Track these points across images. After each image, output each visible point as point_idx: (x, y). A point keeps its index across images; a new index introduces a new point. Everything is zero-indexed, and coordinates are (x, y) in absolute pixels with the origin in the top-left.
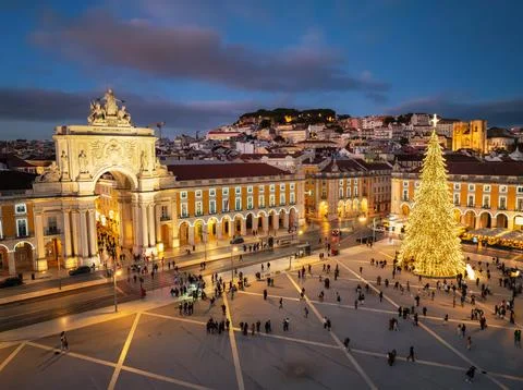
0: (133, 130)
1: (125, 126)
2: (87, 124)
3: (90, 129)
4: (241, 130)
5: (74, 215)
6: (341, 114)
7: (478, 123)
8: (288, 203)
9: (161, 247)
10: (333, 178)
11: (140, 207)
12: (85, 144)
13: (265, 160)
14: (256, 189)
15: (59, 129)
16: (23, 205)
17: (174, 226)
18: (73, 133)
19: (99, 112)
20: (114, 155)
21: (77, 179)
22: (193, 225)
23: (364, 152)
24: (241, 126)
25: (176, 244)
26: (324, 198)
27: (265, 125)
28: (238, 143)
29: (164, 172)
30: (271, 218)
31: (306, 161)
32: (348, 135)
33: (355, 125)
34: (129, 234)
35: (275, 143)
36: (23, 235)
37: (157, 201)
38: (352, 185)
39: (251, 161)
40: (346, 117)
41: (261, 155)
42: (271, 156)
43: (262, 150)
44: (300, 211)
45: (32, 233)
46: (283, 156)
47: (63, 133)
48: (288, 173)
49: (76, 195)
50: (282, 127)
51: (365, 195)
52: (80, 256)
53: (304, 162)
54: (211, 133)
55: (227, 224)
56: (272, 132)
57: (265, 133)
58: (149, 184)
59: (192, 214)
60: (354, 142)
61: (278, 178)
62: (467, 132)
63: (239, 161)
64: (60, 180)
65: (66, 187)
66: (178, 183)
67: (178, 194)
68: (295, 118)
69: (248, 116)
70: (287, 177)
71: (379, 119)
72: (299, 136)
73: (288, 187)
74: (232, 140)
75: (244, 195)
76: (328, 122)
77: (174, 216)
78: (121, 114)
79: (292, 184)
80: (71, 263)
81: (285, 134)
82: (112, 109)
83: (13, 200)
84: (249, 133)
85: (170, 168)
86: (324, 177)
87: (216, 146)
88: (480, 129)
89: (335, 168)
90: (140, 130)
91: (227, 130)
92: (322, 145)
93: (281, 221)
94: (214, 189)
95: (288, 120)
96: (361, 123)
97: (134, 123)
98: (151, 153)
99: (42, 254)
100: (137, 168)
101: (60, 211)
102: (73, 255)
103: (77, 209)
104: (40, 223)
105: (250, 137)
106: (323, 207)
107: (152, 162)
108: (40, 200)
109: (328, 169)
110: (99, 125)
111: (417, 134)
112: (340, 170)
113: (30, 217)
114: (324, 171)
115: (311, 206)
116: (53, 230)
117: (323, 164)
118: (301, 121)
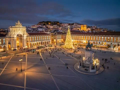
0: (23, 27)
1: (21, 26)
2: (15, 26)
3: (16, 27)
4: (39, 26)
5: (13, 41)
6: (60, 23)
7: (85, 25)
8: (48, 40)
9: (27, 46)
10: (56, 35)
11: (24, 40)
12: (15, 29)
13: (44, 32)
14: (43, 37)
15: (10, 27)
16: (4, 39)
17: (29, 43)
18: (13, 28)
19: (17, 24)
20: (19, 31)
21: (14, 35)
22: (32, 43)
23: (62, 31)
24: (39, 25)
25: (29, 46)
26: (55, 39)
27: (44, 25)
28: (39, 29)
29: (27, 34)
30: (45, 42)
31: (52, 32)
32: (61, 27)
33: (63, 25)
34: (21, 45)
35: (46, 29)
36: (4, 44)
37: (27, 39)
38: (60, 37)
39: (42, 32)
40: (61, 23)
41: (44, 31)
42: (46, 31)
43: (44, 30)
44: (51, 41)
45: (6, 44)
46: (48, 31)
47: (11, 27)
48: (49, 34)
49: (13, 37)
50: (48, 25)
51: (62, 38)
52: (14, 48)
53: (51, 33)
54: (32, 26)
55: (38, 43)
56: (46, 26)
57: (44, 26)
58: (25, 36)
59: (32, 41)
60: (62, 29)
61: (47, 35)
62: (83, 27)
63: (39, 32)
64: (11, 35)
65: (12, 36)
66: (30, 36)
67: (30, 38)
68: (51, 23)
69: (40, 22)
70: (48, 35)
71: (68, 24)
72: (51, 27)
73: (48, 37)
74: (37, 28)
75: (41, 38)
76: (58, 24)
77: (29, 41)
78: (21, 24)
79: (49, 36)
80: (12, 49)
81: (49, 27)
82: (19, 24)
83: (3, 38)
84: (41, 26)
85: (28, 33)
86: (55, 35)
87: (34, 29)
88: (86, 26)
89: (57, 34)
90: (24, 27)
91: (36, 26)
92: (56, 29)
93: (47, 43)
94: (36, 37)
95: (49, 24)
96: (64, 25)
97: (23, 26)
98: (25, 31)
99: (7, 47)
100: (23, 33)
101: (11, 40)
102: (13, 47)
103: (14, 40)
104: (7, 42)
105: (41, 27)
106: (55, 40)
107: (25, 32)
108: (7, 38)
109: (56, 34)
110: (17, 26)
111: (75, 27)
112: (58, 34)
113: (6, 41)
114: (55, 34)
115: (53, 40)
116: (9, 43)
117: (55, 33)
118: (52, 24)
